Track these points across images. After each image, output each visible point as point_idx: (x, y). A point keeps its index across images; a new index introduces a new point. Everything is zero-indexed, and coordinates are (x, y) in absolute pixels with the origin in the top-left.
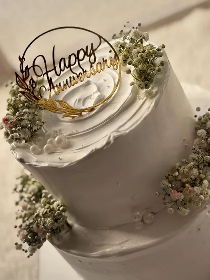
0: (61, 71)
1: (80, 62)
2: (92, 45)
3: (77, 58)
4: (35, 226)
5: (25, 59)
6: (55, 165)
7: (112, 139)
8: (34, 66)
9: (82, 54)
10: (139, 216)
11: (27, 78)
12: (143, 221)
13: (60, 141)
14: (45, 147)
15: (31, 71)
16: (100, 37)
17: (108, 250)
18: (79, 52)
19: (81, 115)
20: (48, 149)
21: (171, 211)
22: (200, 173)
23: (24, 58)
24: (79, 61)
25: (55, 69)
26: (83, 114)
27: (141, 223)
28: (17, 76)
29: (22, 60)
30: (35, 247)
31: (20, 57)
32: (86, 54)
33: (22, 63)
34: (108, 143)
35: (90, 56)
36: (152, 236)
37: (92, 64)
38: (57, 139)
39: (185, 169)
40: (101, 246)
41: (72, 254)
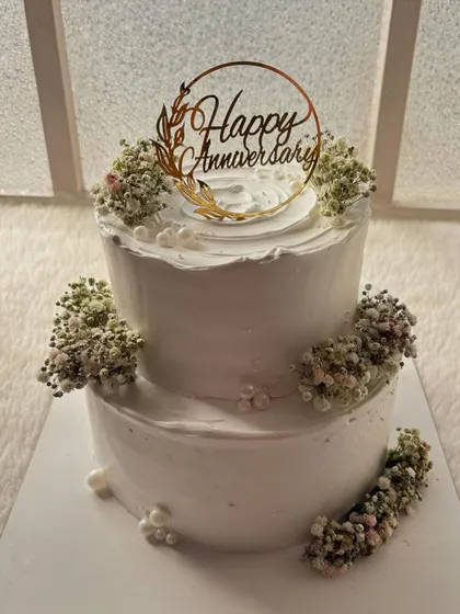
0: (231, 135)
1: (264, 134)
2: (295, 114)
3: (263, 126)
4: (84, 353)
5: (189, 92)
6: (169, 261)
7: (277, 253)
8: (196, 109)
9: (273, 122)
10: (250, 391)
11: (175, 124)
12: (251, 400)
13: (185, 235)
14: (159, 235)
15: (188, 115)
16: (312, 109)
17: (188, 424)
18: (270, 117)
19: (221, 218)
20: (163, 238)
21: (307, 397)
22: (360, 361)
23: (188, 90)
24: (264, 131)
25: (223, 128)
26: (226, 219)
27: (248, 404)
28: (164, 113)
29: (185, 89)
30: (72, 383)
31: (183, 85)
32: (278, 124)
33: (181, 97)
34: (269, 257)
35: (282, 131)
36: (259, 425)
37: (278, 145)
38: (181, 231)
39: (343, 348)
40: (176, 416)
41: (125, 413)
